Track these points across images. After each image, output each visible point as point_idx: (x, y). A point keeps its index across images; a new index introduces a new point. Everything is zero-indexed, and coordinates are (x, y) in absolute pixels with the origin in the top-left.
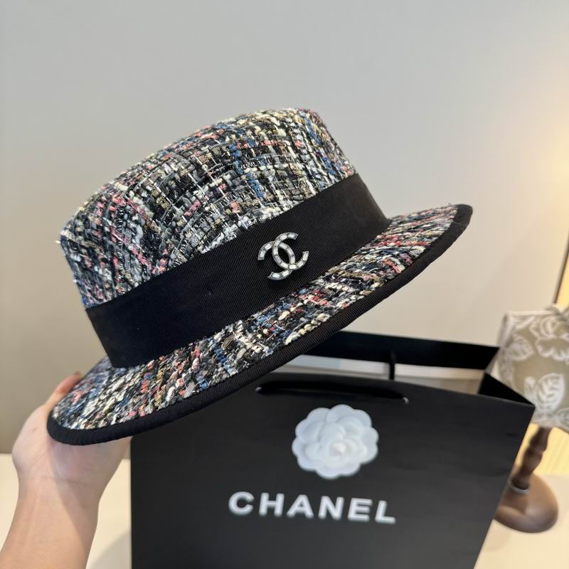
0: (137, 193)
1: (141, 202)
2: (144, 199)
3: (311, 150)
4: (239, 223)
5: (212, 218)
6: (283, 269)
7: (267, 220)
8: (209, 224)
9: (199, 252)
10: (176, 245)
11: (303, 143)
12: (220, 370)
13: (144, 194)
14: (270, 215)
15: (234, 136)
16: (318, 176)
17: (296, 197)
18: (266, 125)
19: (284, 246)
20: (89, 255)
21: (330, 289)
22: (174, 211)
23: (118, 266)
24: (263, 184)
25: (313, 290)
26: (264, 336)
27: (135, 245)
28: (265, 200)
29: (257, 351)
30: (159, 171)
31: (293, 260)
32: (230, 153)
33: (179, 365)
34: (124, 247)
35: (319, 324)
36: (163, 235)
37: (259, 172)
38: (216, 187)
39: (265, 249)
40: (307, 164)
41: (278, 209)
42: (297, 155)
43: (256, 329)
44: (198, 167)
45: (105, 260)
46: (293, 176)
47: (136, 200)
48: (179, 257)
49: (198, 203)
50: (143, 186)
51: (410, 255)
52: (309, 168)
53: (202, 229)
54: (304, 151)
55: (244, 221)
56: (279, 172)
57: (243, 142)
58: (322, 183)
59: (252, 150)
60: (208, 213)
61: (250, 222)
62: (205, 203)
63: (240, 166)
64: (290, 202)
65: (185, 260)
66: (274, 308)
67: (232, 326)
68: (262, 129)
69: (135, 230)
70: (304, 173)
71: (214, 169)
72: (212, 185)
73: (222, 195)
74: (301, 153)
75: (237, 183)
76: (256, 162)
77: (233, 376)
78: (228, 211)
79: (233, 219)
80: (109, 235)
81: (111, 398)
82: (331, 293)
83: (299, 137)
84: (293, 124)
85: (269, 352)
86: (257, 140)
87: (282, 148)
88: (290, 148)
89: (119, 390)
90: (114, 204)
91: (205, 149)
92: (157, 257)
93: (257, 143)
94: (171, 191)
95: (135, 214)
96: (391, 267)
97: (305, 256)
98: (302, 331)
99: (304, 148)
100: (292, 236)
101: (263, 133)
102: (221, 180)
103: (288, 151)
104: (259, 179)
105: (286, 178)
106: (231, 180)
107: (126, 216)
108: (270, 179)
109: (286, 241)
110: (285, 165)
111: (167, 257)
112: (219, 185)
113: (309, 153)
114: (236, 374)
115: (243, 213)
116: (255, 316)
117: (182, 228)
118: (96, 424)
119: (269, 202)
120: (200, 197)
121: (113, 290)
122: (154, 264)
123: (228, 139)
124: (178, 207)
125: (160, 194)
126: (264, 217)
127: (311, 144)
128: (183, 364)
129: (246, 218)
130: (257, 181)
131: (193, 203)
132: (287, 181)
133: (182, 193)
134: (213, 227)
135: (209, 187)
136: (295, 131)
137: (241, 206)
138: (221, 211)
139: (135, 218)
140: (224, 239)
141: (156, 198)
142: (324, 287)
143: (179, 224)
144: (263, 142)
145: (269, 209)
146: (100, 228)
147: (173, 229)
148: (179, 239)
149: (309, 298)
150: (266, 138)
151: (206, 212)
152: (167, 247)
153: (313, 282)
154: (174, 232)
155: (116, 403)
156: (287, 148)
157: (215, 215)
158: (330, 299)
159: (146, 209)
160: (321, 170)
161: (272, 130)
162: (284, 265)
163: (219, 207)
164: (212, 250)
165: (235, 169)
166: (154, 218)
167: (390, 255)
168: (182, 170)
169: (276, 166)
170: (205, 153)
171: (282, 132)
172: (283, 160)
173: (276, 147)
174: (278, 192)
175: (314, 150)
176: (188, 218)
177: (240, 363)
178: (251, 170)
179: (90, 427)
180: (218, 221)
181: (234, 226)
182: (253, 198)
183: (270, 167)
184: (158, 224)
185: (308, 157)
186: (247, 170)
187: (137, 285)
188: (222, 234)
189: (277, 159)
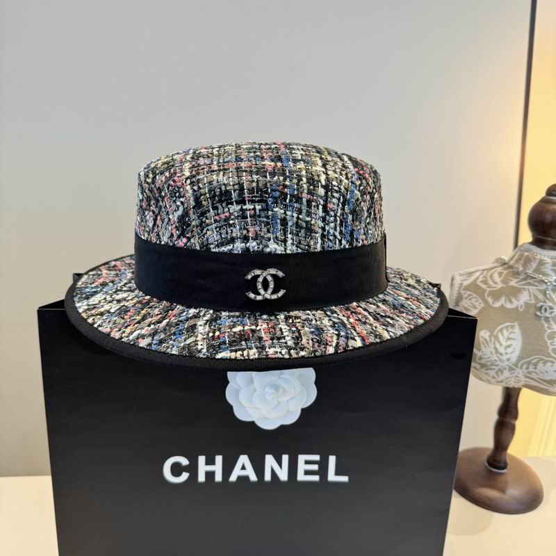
0: (192, 183)
1: (191, 191)
2: (194, 191)
3: (338, 214)
4: (248, 244)
5: (232, 230)
6: (259, 294)
7: (270, 253)
8: (227, 233)
9: (210, 248)
10: (198, 234)
11: (336, 207)
12: (170, 342)
13: (195, 188)
14: (273, 250)
15: (281, 178)
16: (331, 238)
17: (302, 246)
18: (312, 181)
19: (270, 278)
20: (147, 201)
21: (281, 330)
22: (209, 211)
23: (159, 222)
24: (282, 225)
25: (271, 320)
26: (213, 337)
27: (174, 217)
28: (277, 237)
29: (199, 347)
30: (215, 177)
31: (270, 291)
32: (272, 190)
33: (158, 315)
34: (168, 214)
35: (247, 358)
36: (193, 223)
37: (284, 215)
38: (246, 210)
39: (254, 273)
40: (328, 224)
41: (283, 249)
42: (324, 214)
43: (215, 326)
44: (242, 189)
45: (154, 212)
46: (310, 230)
47: (188, 187)
48: (196, 243)
49: (227, 214)
50: (199, 181)
51: (347, 344)
52: (327, 228)
53: (221, 234)
54: (332, 213)
55: (253, 245)
56: (300, 222)
57: (285, 186)
58: (331, 244)
59: (289, 196)
60: (230, 225)
61: (256, 248)
62: (232, 217)
63: (272, 203)
64: (294, 248)
65: (198, 248)
66: (238, 317)
67: (206, 310)
68: (307, 182)
69: (178, 207)
70: (320, 231)
71: (252, 197)
72: (244, 207)
73: (247, 218)
74: (328, 215)
75: (263, 214)
76: (286, 206)
77: (173, 355)
78: (245, 232)
79: (245, 239)
80: (163, 198)
81: (110, 304)
82: (278, 333)
83: (335, 200)
84: (336, 188)
85: (204, 355)
86: (298, 190)
87: (314, 204)
88: (321, 207)
89: (119, 301)
90: (174, 181)
91: (255, 177)
92: (182, 234)
93: (296, 193)
94: (215, 196)
95: (183, 197)
96: (327, 344)
97: (281, 293)
98: (233, 355)
99: (333, 211)
100: (280, 274)
101: (305, 186)
102: (253, 207)
103: (318, 209)
104: (281, 220)
105: (303, 228)
106: (260, 210)
107: (177, 194)
108: (290, 224)
109: (273, 276)
110: (308, 219)
111: (189, 239)
112: (250, 210)
113: (335, 216)
114: (175, 355)
115: (255, 239)
116: (223, 313)
117: (208, 225)
118: (89, 317)
119: (278, 240)
120: (231, 211)
121: (149, 235)
122: (179, 237)
123: (276, 178)
124: (213, 210)
125: (205, 194)
126: (268, 250)
127: (343, 209)
128: (160, 316)
129: (255, 243)
130: (279, 221)
131: (224, 213)
132: (302, 231)
133: (221, 201)
134: (229, 237)
135: (242, 207)
136: (335, 194)
137: (256, 233)
138: (240, 229)
139: (181, 199)
140: (231, 249)
141: (201, 195)
142: (280, 324)
143: (207, 221)
144: (301, 193)
145: (276, 246)
146: (160, 190)
147: (202, 222)
148: (202, 232)
149: (262, 326)
150: (306, 191)
151: (229, 224)
152: (192, 231)
153: (277, 313)
154: (202, 226)
155: (109, 312)
156: (318, 206)
157: (234, 230)
158: (272, 339)
159: (192, 199)
160: (337, 234)
161: (314, 187)
162: (262, 291)
163: (240, 225)
164: (219, 252)
165: (267, 205)
166: (194, 208)
167: (337, 333)
168: (230, 185)
169: (301, 216)
170: (253, 181)
171: (321, 191)
172: (309, 214)
173: (309, 202)
174: (290, 236)
175: (342, 215)
176: (216, 221)
177: (183, 348)
178: (279, 211)
179: (84, 315)
180: (234, 235)
181: (244, 244)
182: (268, 231)
183: (295, 215)
184: (194, 213)
185: (332, 219)
186: (276, 209)
187: (163, 243)
188: (232, 245)
189: (304, 211)
